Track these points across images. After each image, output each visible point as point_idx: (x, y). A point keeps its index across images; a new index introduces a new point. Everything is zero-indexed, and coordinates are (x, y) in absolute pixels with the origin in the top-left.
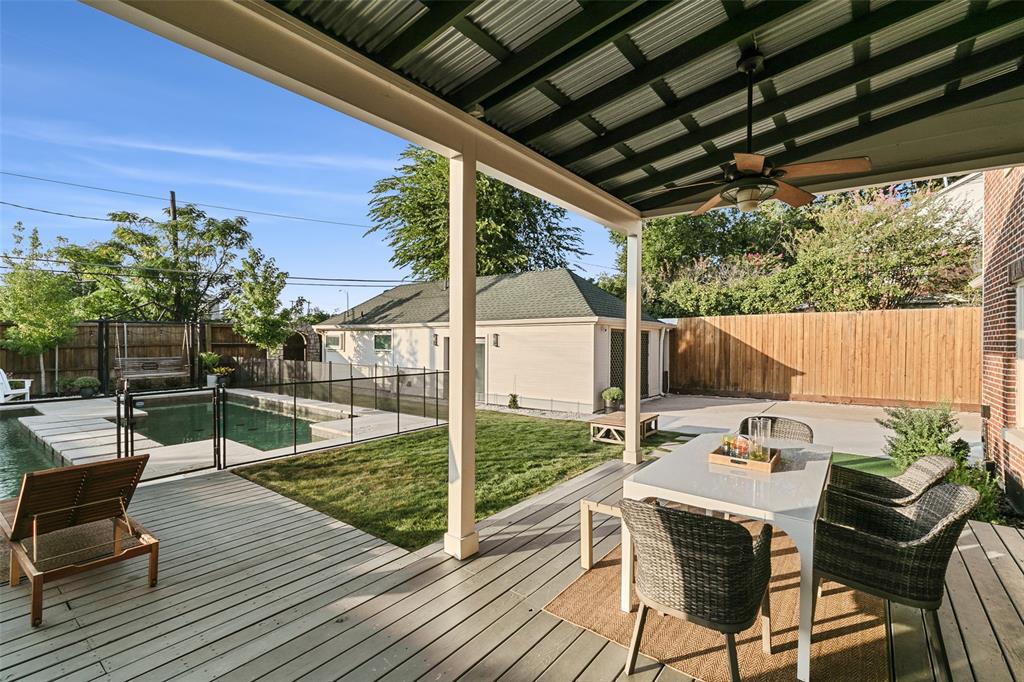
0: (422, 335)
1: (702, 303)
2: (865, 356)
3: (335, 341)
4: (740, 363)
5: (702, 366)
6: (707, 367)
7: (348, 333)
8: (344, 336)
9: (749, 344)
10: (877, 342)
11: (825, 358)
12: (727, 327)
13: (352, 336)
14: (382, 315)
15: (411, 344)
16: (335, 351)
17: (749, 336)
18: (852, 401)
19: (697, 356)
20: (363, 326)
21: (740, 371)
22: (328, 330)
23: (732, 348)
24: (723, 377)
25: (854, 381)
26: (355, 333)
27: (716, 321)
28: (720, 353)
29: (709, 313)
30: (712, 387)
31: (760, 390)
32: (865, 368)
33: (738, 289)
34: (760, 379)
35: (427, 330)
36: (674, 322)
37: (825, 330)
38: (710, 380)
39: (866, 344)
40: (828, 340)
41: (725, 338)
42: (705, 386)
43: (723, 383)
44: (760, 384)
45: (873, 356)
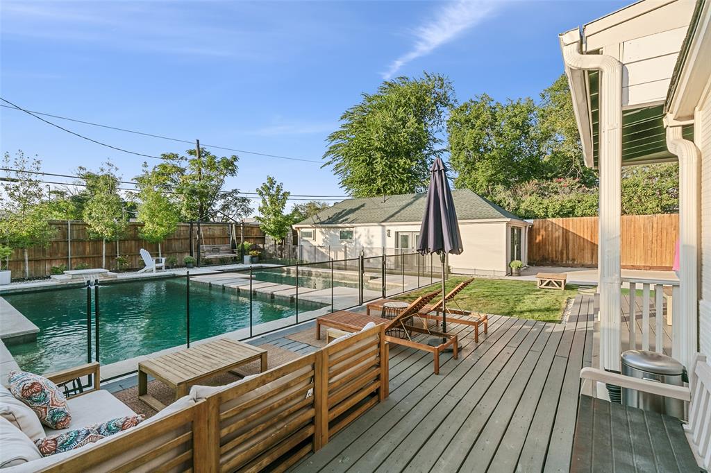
0: (376, 230)
1: (550, 209)
2: (659, 241)
3: (309, 235)
4: (576, 247)
5: (550, 248)
6: (554, 249)
7: (318, 230)
8: (315, 232)
9: (582, 235)
10: (667, 233)
11: (633, 243)
12: (568, 225)
13: (322, 232)
14: (344, 218)
15: (368, 238)
16: (307, 241)
17: (582, 230)
18: (651, 268)
19: (547, 243)
20: (330, 225)
21: (576, 251)
22: (302, 228)
23: (571, 238)
24: (565, 255)
25: (651, 256)
26: (323, 230)
27: (559, 221)
28: (563, 240)
29: (553, 216)
30: (558, 261)
31: (590, 263)
32: (659, 248)
33: (570, 201)
34: (589, 256)
35: (381, 227)
36: (531, 221)
37: (633, 227)
38: (556, 257)
39: (660, 234)
40: (635, 232)
41: (566, 232)
42: (552, 261)
43: (565, 259)
44: (590, 259)
45: (664, 241)
